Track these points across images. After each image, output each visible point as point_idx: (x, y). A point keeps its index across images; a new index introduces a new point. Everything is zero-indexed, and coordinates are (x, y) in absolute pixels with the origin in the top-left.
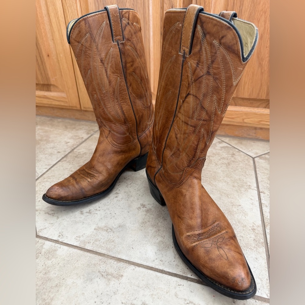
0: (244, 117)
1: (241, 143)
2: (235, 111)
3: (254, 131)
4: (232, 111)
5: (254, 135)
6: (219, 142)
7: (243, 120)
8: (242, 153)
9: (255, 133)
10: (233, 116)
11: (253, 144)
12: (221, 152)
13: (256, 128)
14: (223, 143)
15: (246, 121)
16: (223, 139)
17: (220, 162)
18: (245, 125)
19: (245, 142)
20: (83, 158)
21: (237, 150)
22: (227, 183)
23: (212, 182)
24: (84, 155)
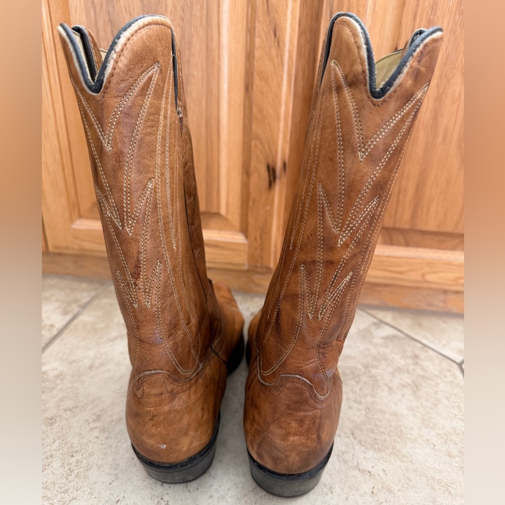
0: (426, 269)
1: (420, 325)
2: (406, 258)
3: (442, 297)
4: (400, 257)
5: (441, 304)
6: (375, 324)
7: (423, 275)
8: (431, 352)
9: (444, 301)
10: (401, 269)
11: (444, 325)
12: (388, 351)
13: (445, 292)
14: (383, 325)
15: (429, 278)
16: (381, 315)
17: (396, 382)
18: (426, 285)
19: (426, 321)
20: (55, 392)
21: (419, 345)
22: (432, 446)
23: (398, 448)
24: (58, 382)
